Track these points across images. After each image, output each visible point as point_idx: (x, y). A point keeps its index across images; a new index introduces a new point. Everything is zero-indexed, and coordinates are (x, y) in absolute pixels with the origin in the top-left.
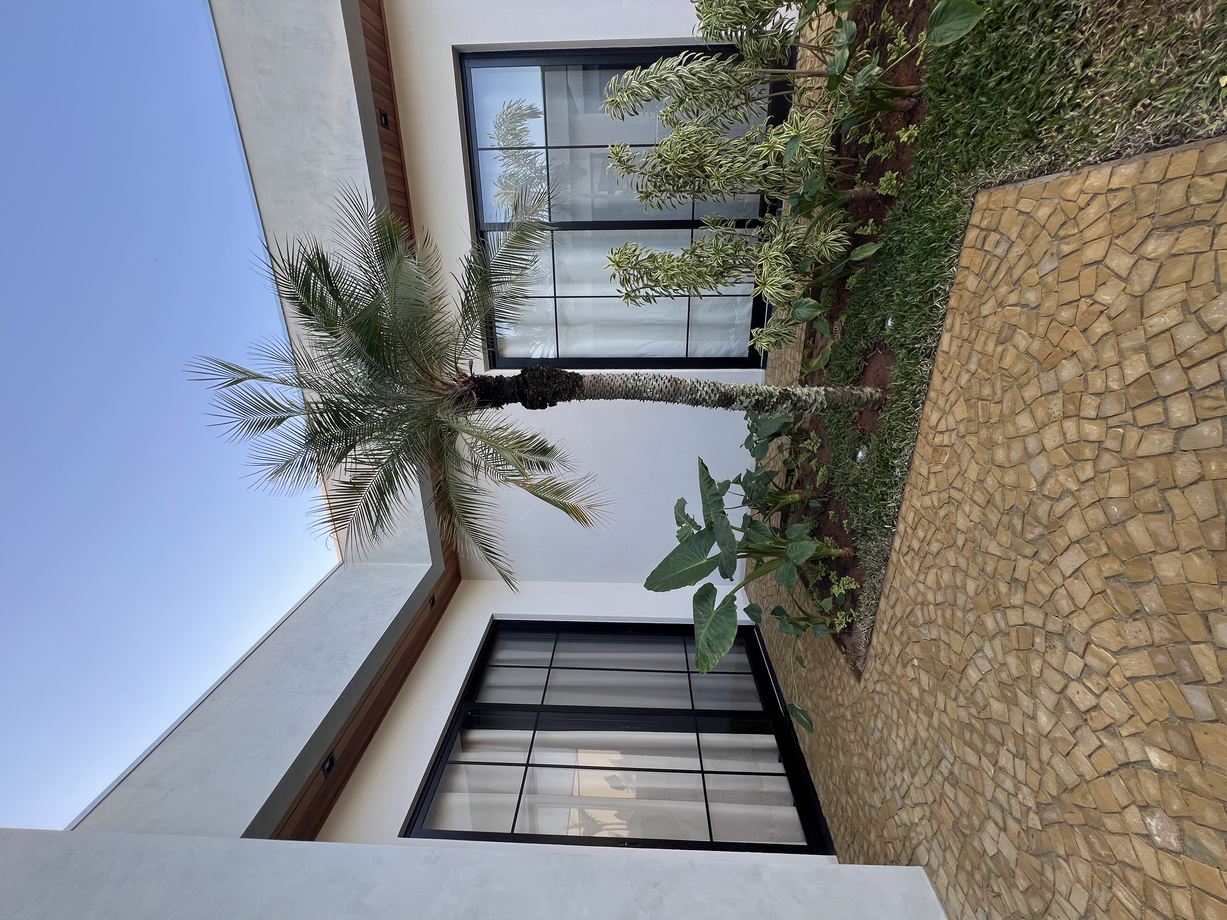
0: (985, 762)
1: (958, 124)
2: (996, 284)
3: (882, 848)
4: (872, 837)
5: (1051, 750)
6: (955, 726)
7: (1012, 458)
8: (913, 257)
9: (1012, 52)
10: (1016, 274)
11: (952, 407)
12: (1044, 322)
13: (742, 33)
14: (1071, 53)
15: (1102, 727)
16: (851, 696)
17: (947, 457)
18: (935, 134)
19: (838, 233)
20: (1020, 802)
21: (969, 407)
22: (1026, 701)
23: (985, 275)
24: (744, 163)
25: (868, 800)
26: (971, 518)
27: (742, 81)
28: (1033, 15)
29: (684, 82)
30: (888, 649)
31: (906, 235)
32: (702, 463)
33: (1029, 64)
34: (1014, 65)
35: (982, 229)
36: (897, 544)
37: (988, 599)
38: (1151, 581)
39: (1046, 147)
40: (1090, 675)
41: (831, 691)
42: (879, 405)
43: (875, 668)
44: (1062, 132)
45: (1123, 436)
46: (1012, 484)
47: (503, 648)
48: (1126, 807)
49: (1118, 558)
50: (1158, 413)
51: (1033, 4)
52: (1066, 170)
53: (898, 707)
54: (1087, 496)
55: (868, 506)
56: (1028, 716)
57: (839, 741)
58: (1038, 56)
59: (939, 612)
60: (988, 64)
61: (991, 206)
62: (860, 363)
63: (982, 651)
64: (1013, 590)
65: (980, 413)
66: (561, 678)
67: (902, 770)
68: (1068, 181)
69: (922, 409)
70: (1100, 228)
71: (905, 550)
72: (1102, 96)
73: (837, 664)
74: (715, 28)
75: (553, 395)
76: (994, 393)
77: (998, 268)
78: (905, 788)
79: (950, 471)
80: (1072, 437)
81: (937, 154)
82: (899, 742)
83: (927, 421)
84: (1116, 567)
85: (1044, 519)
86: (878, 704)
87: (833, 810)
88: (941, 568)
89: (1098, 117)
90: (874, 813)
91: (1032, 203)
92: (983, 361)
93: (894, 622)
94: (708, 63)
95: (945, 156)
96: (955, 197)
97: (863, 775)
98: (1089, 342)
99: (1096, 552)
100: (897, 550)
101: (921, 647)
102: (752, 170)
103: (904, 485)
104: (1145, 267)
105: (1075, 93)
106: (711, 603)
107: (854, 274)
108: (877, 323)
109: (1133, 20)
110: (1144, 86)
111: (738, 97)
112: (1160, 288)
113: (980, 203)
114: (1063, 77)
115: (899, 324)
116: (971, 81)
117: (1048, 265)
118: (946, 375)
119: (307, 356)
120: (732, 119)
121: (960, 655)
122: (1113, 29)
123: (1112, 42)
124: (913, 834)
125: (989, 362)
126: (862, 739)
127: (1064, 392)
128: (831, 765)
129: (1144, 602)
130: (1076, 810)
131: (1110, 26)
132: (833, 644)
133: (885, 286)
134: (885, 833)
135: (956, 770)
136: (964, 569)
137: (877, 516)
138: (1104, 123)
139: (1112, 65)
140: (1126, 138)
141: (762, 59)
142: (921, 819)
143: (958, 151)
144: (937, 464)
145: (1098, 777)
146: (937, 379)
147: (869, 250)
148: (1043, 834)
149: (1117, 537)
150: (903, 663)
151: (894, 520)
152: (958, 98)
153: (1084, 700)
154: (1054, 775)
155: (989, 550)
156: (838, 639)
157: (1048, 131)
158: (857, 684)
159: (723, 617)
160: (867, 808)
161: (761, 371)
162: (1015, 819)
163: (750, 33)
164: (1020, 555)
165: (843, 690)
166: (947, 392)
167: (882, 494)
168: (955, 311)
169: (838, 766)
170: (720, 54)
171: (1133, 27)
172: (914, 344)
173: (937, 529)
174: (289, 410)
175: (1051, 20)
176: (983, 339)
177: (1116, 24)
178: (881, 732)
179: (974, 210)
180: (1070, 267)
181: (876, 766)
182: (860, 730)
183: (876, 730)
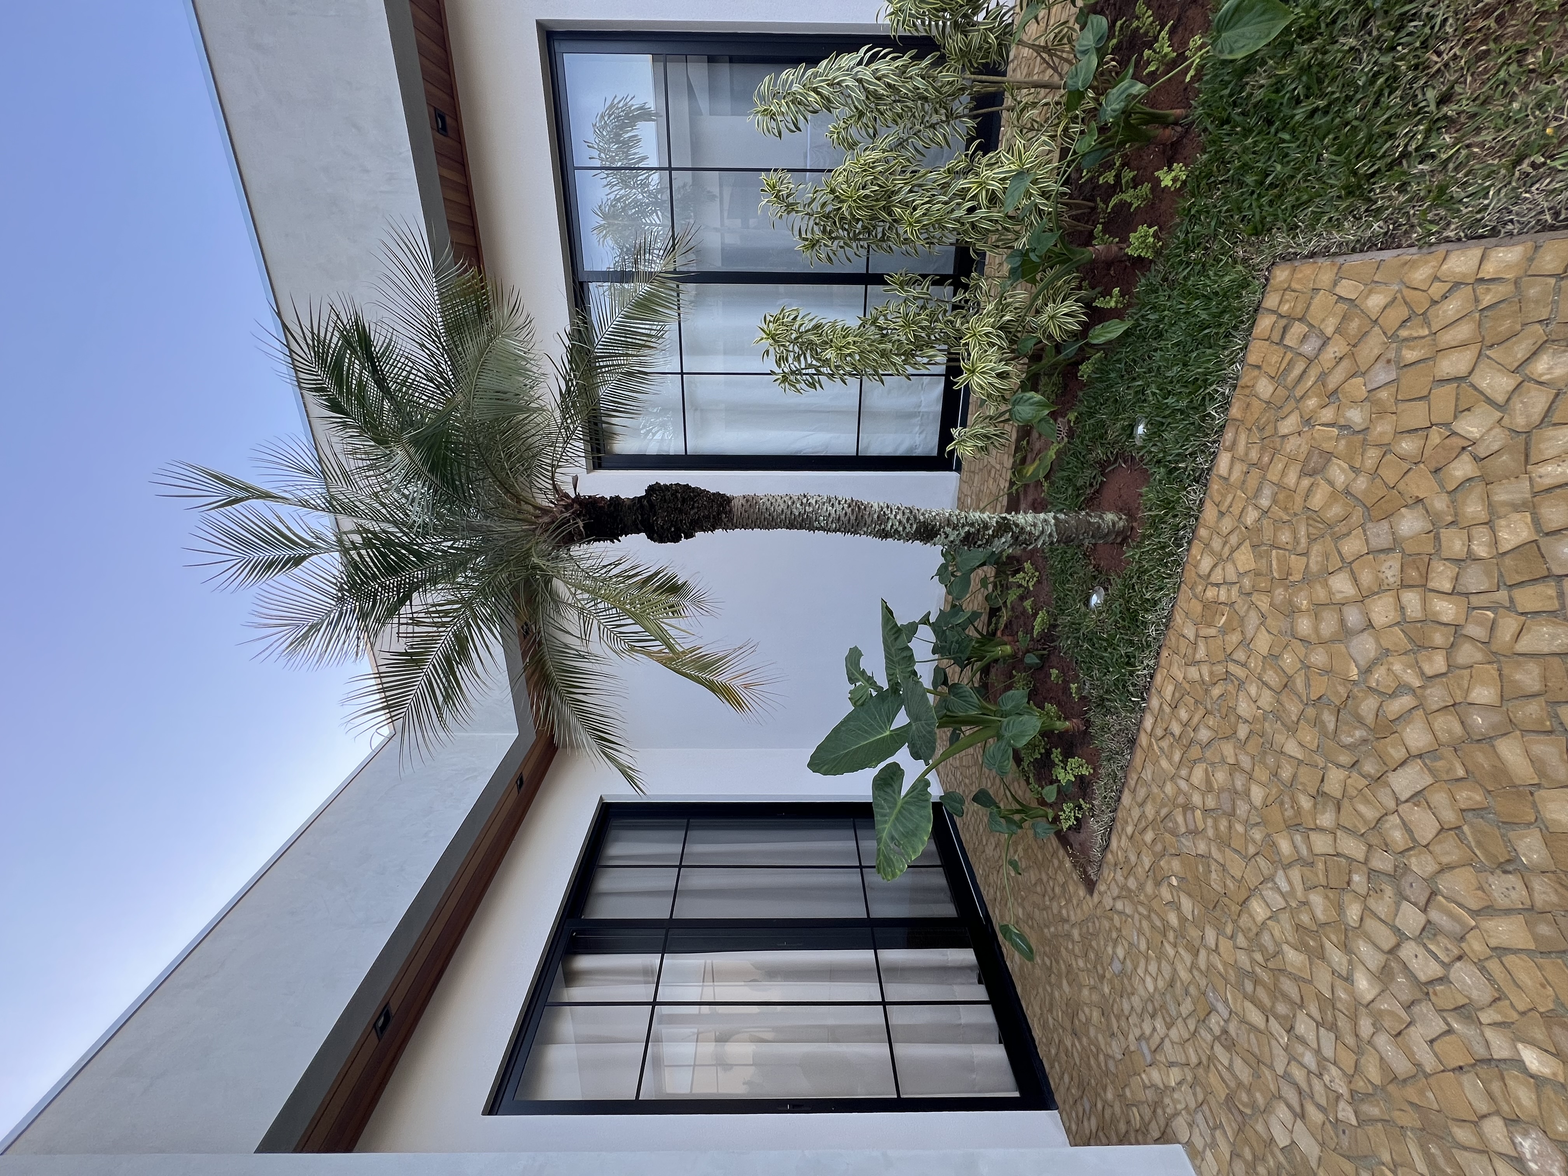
0: (1274, 1024)
1: (1246, 168)
2: (1301, 394)
3: (1122, 1112)
4: (1110, 1095)
5: (1374, 1025)
6: (1231, 972)
7: (1322, 632)
8: (1177, 344)
9: (1330, 75)
10: (1333, 382)
11: (1232, 552)
12: (1373, 454)
13: (944, 24)
14: (1422, 82)
15: (1452, 1007)
16: (1079, 911)
17: (1224, 618)
18: (1212, 179)
19: (1070, 306)
20: (1325, 1085)
21: (1258, 556)
22: (1337, 957)
23: (1285, 380)
24: (946, 203)
25: (1103, 1047)
26: (1259, 703)
27: (944, 90)
28: (1364, 23)
29: (865, 89)
30: (1133, 858)
31: (1166, 313)
32: (887, 607)
33: (1356, 92)
34: (1333, 93)
35: (1281, 316)
36: (1148, 723)
37: (1283, 815)
38: (1531, 824)
39: (1379, 210)
40: (1435, 935)
41: (1051, 900)
42: (1124, 537)
43: (1114, 878)
44: (1407, 192)
45: (1494, 622)
46: (1320, 666)
47: (617, 840)
48: (1484, 1116)
49: (1481, 785)
50: (1551, 598)
51: (1367, 8)
52: (1411, 246)
53: (1148, 935)
54: (1436, 696)
55: (1107, 669)
56: (1340, 976)
57: (1063, 967)
58: (1372, 81)
59: (1210, 822)
60: (1295, 89)
61: (1294, 285)
62: (1094, 477)
63: (1273, 880)
64: (1319, 807)
65: (1275, 566)
66: (696, 880)
67: (1153, 1017)
68: (1414, 262)
69: (1188, 550)
70: (1464, 331)
71: (1159, 732)
72: (1468, 146)
73: (1060, 867)
74: (911, 15)
75: (691, 524)
76: (1296, 539)
77: (1304, 371)
78: (1156, 1039)
79: (1227, 638)
80: (1414, 615)
81: (1215, 207)
82: (1149, 980)
83: (1195, 567)
84: (1478, 798)
85: (1370, 719)
86: (1118, 926)
87: (1053, 1052)
88: (1212, 764)
89: (1460, 175)
90: (1112, 1067)
91: (1356, 287)
92: (1281, 496)
93: (1143, 824)
94: (899, 63)
95: (1227, 211)
96: (1240, 267)
97: (1096, 1014)
98: (1442, 486)
99: (1447, 773)
100: (1149, 731)
101: (1182, 862)
102: (956, 214)
103: (1160, 647)
104: (1533, 393)
105: (1426, 138)
106: (896, 788)
107: (1088, 359)
108: (1123, 428)
109: (1518, 42)
110: (1533, 137)
111: (937, 112)
112: (1555, 425)
113: (1278, 280)
114: (1409, 114)
115: (1155, 433)
116: (1268, 110)
117: (1381, 375)
118: (1223, 509)
119: (340, 465)
120: (928, 141)
121: (1240, 882)
122: (1487, 52)
123: (1486, 71)
124: (1167, 1101)
125: (1290, 498)
126: (1095, 967)
127: (1403, 551)
128: (1052, 995)
129: (1521, 850)
130: (1408, 1108)
131: (1484, 48)
132: (1055, 842)
133: (1134, 379)
134: (1128, 1093)
135: (1232, 1028)
136: (1248, 770)
137: (1121, 685)
138: (1471, 185)
139: (1483, 103)
140: (1506, 208)
141: (970, 61)
142: (1180, 1083)
143: (1246, 204)
144: (1210, 625)
145: (1443, 1071)
146: (1209, 513)
147: (1114, 330)
148: (1359, 1130)
149: (1481, 758)
150: (1155, 879)
151: (1144, 691)
152: (1247, 132)
153: (1426, 969)
154: (1377, 1056)
155: (1285, 749)
156: (1063, 838)
157: (1384, 189)
158: (1088, 896)
159: (913, 808)
160: (1101, 1057)
161: (954, 474)
162: (1318, 1106)
163: (956, 25)
164: (1331, 762)
165: (1069, 901)
166: (1225, 531)
167: (1128, 656)
168: (1238, 423)
169: (1061, 997)
170: (913, 52)
171: (1518, 52)
172: (1177, 462)
173: (1207, 712)
174: (312, 545)
175: (1392, 33)
176: (1280, 466)
177: (1492, 45)
178: (1123, 963)
179: (1268, 288)
180: (1417, 383)
181: (1116, 1006)
182: (1092, 955)
183: (1116, 960)
